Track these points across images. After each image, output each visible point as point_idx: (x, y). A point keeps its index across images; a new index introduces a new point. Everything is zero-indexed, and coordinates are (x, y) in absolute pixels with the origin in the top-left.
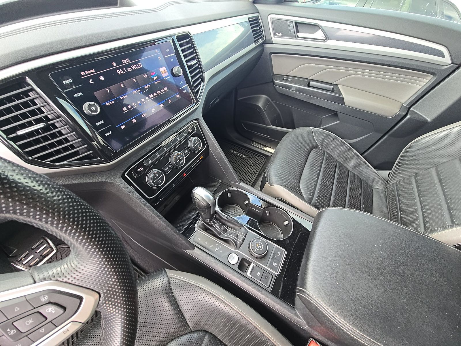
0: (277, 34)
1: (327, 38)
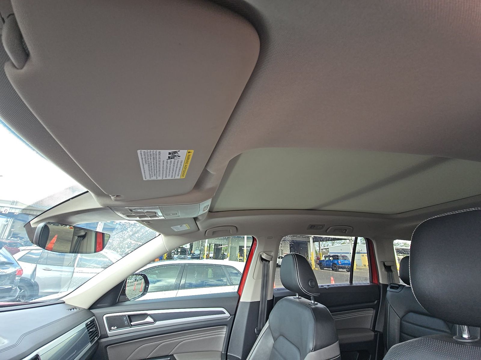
0: (112, 328)
1: (155, 321)
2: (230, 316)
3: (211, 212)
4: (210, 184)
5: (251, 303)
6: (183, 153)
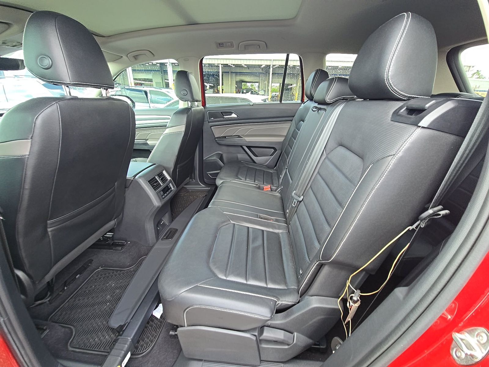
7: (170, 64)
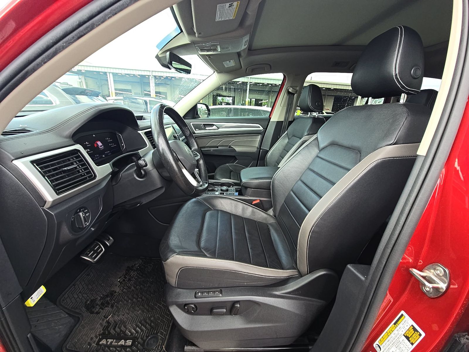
0: (196, 129)
1: (218, 128)
2: (263, 129)
3: (250, 50)
4: (249, 21)
5: (277, 121)
6: (235, 4)
7: (153, 76)
